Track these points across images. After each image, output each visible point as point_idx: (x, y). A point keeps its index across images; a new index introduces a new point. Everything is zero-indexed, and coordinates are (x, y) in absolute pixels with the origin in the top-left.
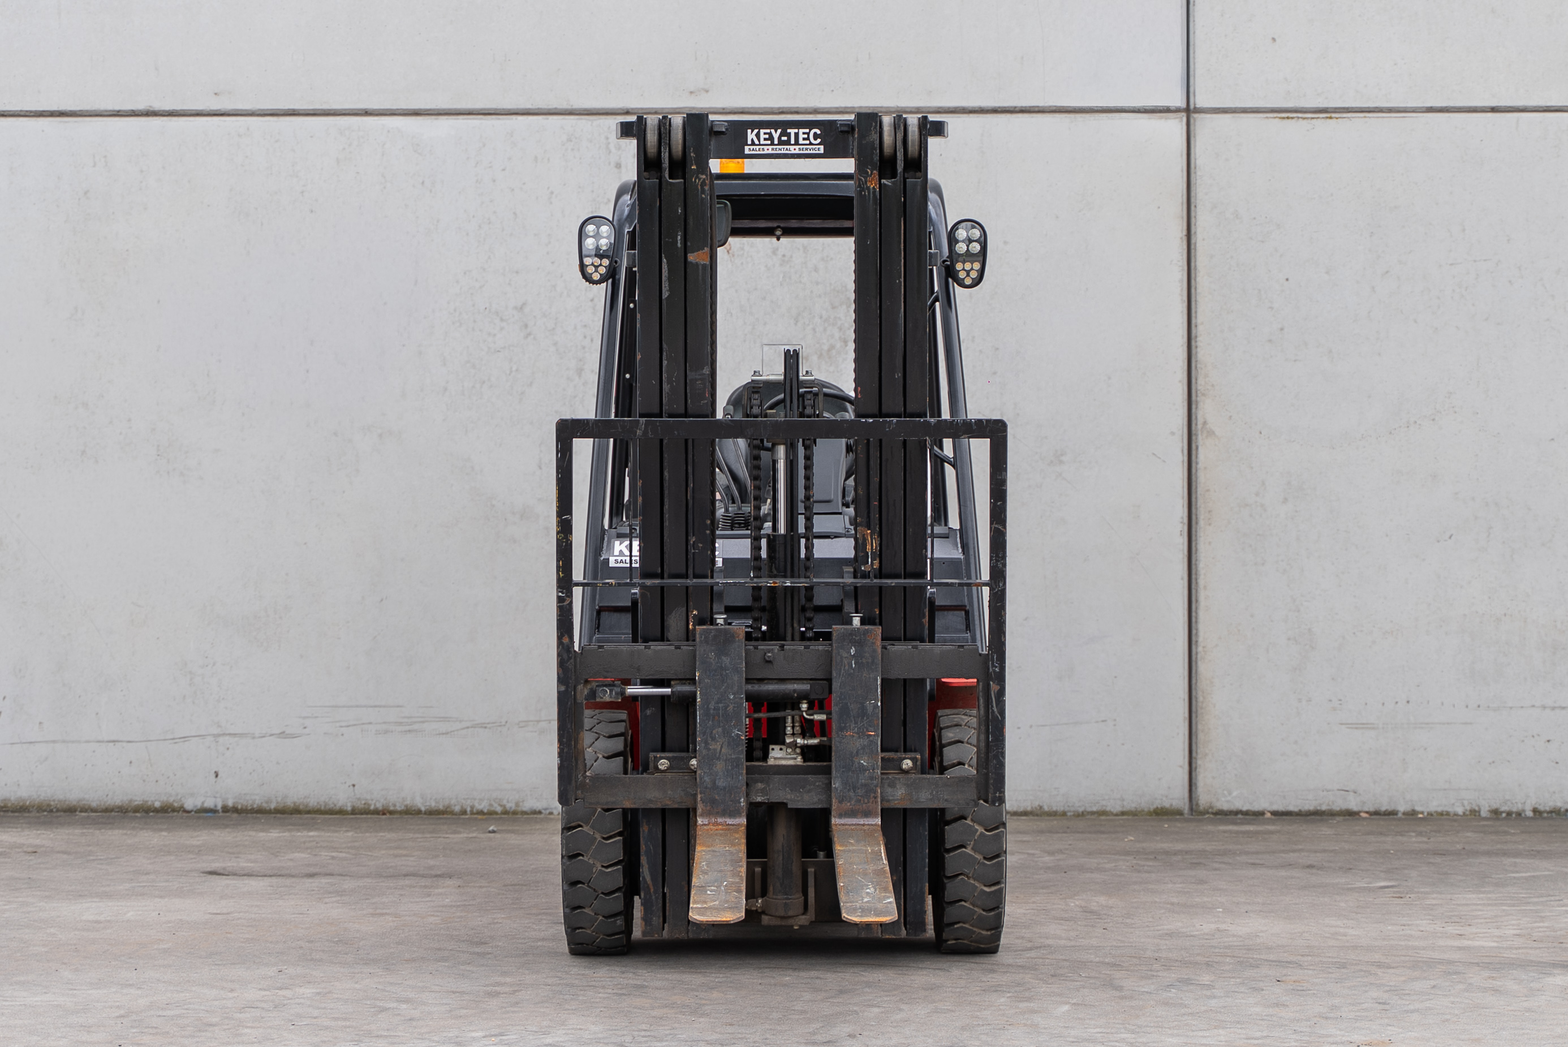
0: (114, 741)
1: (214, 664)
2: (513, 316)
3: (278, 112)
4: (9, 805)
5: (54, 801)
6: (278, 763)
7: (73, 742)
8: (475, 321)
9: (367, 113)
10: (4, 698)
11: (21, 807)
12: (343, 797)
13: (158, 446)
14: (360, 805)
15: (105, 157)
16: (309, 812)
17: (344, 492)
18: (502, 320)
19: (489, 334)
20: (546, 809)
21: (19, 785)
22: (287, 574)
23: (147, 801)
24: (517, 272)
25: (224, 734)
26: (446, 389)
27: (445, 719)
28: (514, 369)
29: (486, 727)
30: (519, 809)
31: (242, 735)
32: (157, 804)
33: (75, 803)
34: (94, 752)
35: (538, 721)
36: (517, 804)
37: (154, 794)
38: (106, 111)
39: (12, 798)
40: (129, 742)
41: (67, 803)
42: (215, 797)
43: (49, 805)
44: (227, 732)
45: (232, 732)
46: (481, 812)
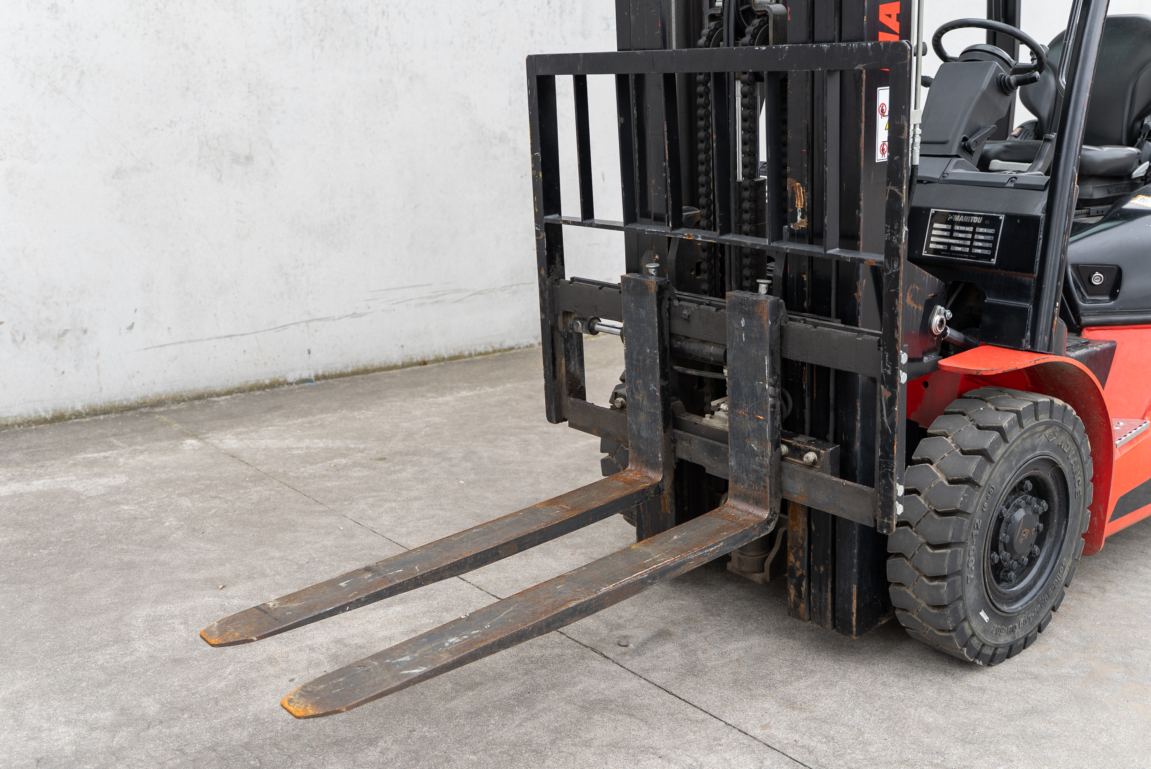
0: (230, 336)
1: (303, 265)
4: (148, 401)
5: (185, 391)
6: (352, 337)
7: (197, 341)
10: (136, 311)
11: (158, 401)
12: (396, 357)
13: (249, 84)
14: (407, 360)
16: (374, 371)
17: (388, 123)
20: (516, 345)
21: (155, 383)
22: (351, 190)
23: (259, 380)
25: (313, 320)
27: (458, 291)
28: (493, 29)
29: (482, 294)
30: (502, 348)
31: (326, 319)
32: (267, 382)
33: (202, 391)
34: (215, 346)
35: (511, 286)
36: (501, 345)
37: (265, 376)
39: (150, 395)
40: (242, 335)
41: (196, 391)
42: (309, 369)
43: (181, 396)
44: (315, 318)
45: (319, 317)
46: (480, 354)
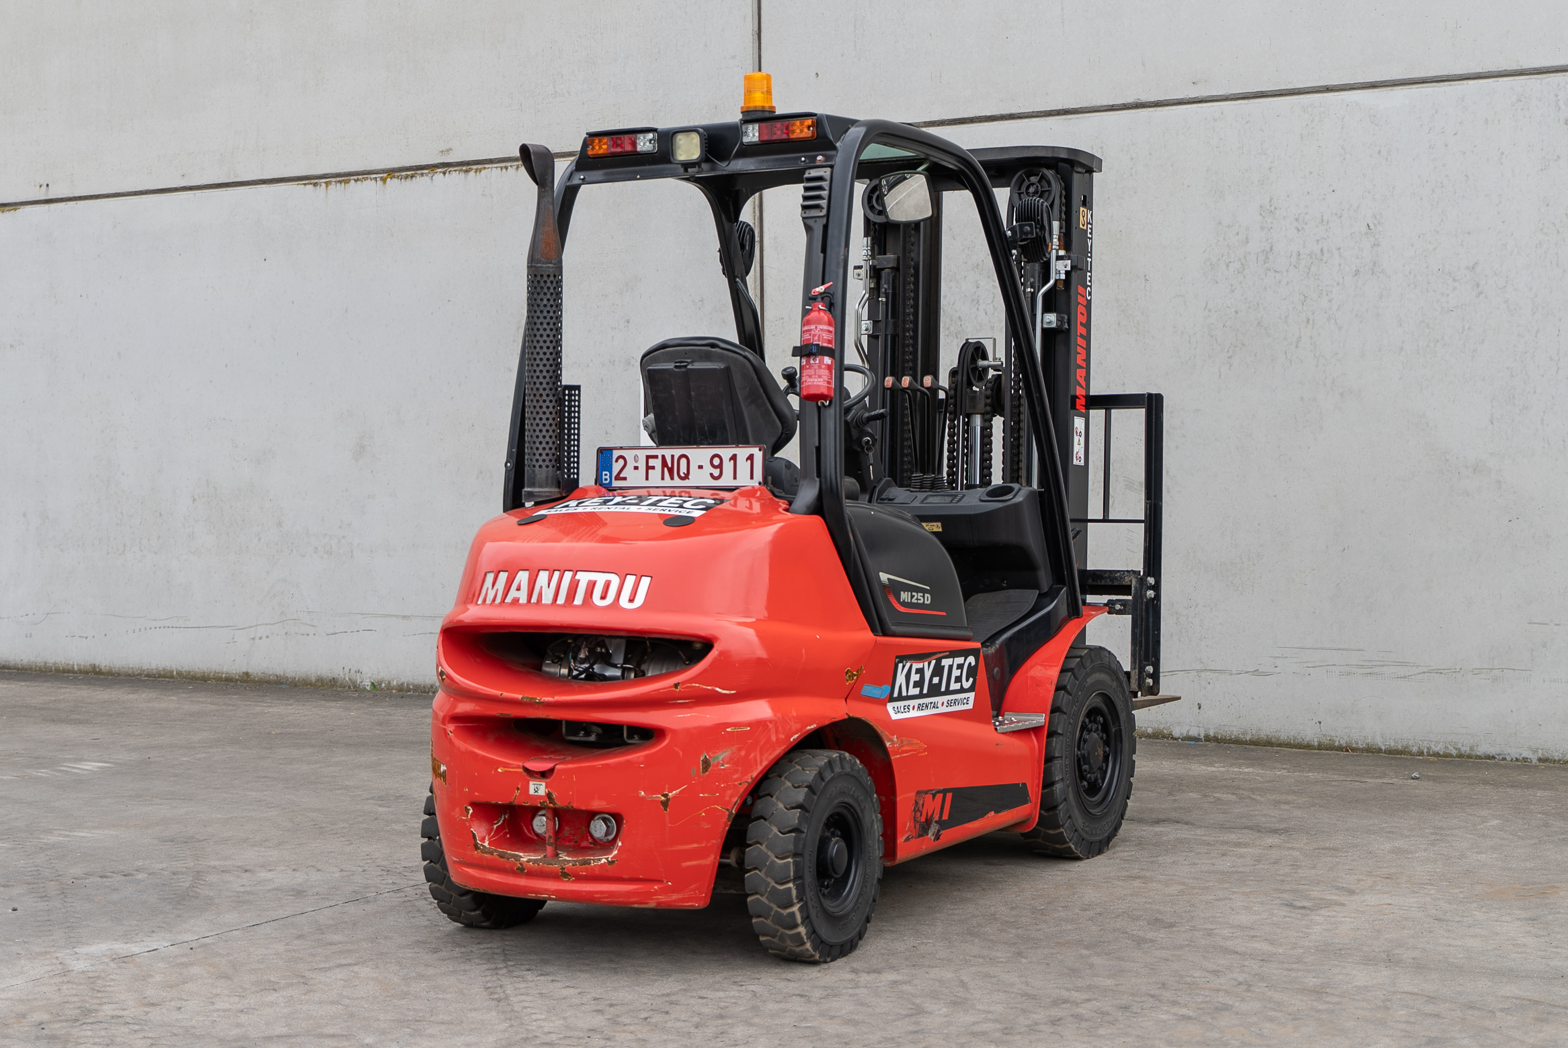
2: (1466, 276)
3: (1249, 95)
6: (1252, 698)
8: (1429, 283)
9: (1328, 89)
12: (1310, 733)
14: (1325, 741)
15: (1102, 148)
16: (1280, 745)
17: (1309, 448)
18: (1454, 280)
19: (1443, 294)
22: (1259, 524)
24: (1469, 233)
25: (1206, 670)
26: (1402, 349)
27: (1403, 664)
28: (1466, 327)
29: (1441, 673)
30: (1474, 753)
31: (1221, 671)
35: (1491, 669)
36: (1471, 748)
38: (1102, 106)
42: (1203, 727)
44: (1208, 668)
45: (1212, 667)
46: (1437, 755)
